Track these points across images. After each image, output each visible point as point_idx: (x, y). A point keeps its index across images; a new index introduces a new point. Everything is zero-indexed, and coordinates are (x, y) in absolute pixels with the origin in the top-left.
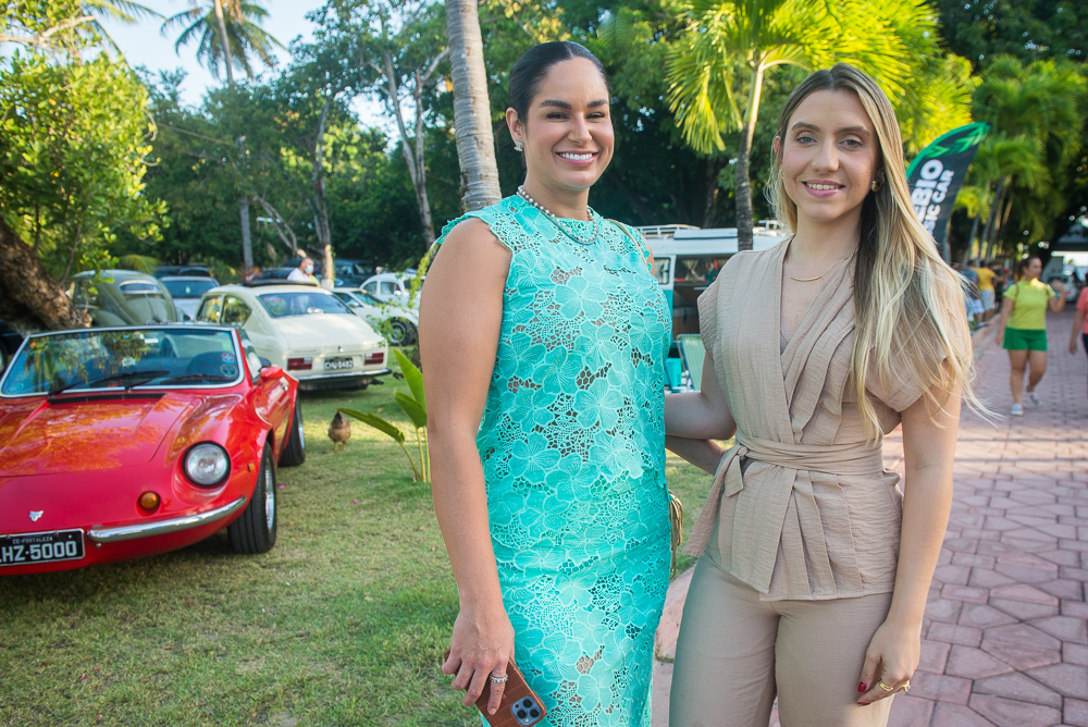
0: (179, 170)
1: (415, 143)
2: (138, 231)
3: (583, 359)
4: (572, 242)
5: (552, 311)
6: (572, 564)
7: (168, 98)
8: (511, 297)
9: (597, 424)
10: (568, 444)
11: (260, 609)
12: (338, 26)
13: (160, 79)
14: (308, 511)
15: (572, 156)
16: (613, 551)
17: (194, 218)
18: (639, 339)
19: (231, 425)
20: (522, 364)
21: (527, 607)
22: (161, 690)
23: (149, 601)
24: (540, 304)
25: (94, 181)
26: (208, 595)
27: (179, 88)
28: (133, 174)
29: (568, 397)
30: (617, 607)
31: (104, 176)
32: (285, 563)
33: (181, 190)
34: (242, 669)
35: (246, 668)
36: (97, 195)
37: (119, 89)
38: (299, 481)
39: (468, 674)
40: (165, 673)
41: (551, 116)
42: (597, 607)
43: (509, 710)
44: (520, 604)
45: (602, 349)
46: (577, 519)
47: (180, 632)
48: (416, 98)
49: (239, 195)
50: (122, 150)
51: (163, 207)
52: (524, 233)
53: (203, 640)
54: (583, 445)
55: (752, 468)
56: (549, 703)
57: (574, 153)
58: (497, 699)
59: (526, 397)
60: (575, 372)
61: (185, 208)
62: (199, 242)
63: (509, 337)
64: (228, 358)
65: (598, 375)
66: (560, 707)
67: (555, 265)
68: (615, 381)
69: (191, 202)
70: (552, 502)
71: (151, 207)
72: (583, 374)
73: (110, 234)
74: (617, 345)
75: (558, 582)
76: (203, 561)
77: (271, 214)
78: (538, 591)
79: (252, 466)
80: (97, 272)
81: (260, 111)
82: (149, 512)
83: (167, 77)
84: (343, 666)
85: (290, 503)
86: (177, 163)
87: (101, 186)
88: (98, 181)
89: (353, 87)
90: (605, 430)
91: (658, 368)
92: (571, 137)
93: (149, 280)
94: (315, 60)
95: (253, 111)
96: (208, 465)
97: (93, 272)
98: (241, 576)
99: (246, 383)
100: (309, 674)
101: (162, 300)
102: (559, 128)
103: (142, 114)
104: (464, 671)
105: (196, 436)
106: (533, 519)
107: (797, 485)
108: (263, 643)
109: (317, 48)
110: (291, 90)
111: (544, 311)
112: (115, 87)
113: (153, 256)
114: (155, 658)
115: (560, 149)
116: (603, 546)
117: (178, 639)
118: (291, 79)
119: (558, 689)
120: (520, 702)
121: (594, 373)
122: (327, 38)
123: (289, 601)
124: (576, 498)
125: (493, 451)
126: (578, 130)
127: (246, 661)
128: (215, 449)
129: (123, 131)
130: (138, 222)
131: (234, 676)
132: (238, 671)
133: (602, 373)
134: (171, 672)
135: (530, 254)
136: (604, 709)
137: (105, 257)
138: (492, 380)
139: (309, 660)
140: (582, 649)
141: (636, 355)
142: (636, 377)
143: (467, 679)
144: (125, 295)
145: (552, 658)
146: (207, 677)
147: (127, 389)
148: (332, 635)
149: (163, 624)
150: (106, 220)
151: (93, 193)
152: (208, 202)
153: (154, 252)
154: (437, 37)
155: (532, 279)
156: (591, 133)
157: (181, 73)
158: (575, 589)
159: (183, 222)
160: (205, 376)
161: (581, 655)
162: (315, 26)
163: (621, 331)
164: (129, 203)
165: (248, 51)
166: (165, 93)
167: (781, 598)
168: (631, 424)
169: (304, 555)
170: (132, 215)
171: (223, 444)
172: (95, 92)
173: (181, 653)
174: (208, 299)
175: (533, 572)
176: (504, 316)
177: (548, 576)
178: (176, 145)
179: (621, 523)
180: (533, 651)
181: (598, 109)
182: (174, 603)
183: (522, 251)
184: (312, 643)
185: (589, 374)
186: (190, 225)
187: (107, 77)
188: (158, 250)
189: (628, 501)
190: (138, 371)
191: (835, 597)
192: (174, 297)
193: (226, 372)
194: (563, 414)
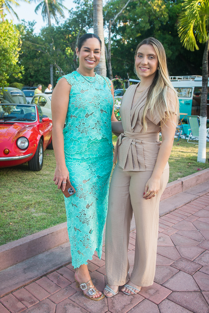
0: (32, 55)
1: (108, 45)
2: (15, 75)
3: (87, 111)
4: (88, 82)
5: (80, 99)
6: (84, 158)
7: (30, 30)
8: (71, 96)
9: (89, 126)
10: (83, 131)
11: (33, 184)
12: (84, 4)
13: (28, 24)
14: (53, 162)
15: (89, 61)
16: (95, 156)
17: (35, 71)
18: (103, 107)
19: (32, 133)
20: (73, 112)
21: (72, 167)
22: (4, 200)
23: (5, 180)
24: (77, 98)
25: (2, 60)
26: (21, 180)
27: (33, 28)
28: (15, 57)
29: (83, 120)
30: (95, 170)
31: (5, 58)
32: (43, 174)
33: (32, 61)
34: (25, 197)
35: (26, 197)
36: (3, 64)
37: (11, 30)
38: (53, 154)
39: (58, 181)
40: (6, 196)
41: (86, 51)
42: (89, 169)
43: (67, 190)
44: (71, 166)
45: (91, 109)
46: (84, 148)
47: (11, 187)
48: (109, 29)
49: (49, 63)
50: (11, 50)
51: (23, 68)
52: (76, 81)
53: (17, 190)
54: (86, 131)
55: (124, 138)
56: (76, 189)
57: (89, 60)
58: (64, 187)
59: (74, 119)
60: (85, 114)
61: (33, 67)
62: (37, 79)
63: (70, 105)
64: (33, 114)
65: (90, 115)
66: (78, 191)
67: (82, 89)
68: (95, 116)
69: (35, 65)
70: (79, 144)
71: (19, 68)
72: (86, 114)
73: (7, 76)
74: (96, 108)
75: (80, 162)
76: (21, 172)
77: (59, 70)
78: (75, 164)
79: (35, 145)
80: (3, 88)
81: (57, 35)
82: (6, 154)
83: (30, 24)
84: (51, 200)
85: (49, 159)
86: (31, 52)
87: (4, 61)
88: (4, 60)
89: (89, 26)
90: (91, 128)
91: (108, 114)
92: (89, 56)
93: (20, 91)
94: (76, 17)
95: (55, 35)
96: (23, 144)
97: (2, 88)
98: (30, 176)
99: (38, 122)
100: (42, 201)
101: (23, 97)
102: (87, 54)
103: (18, 38)
104: (57, 180)
105: (21, 135)
106: (74, 148)
107: (132, 143)
108: (32, 192)
109: (77, 12)
110: (68, 27)
111: (78, 99)
112: (10, 30)
113: (23, 83)
114: (4, 192)
115: (86, 59)
116: (92, 155)
117: (11, 189)
118: (68, 23)
119: (78, 186)
120: (70, 189)
121: (89, 114)
122: (80, 9)
123: (41, 184)
124: (84, 143)
125: (67, 132)
126: (91, 55)
127: (27, 196)
128: (26, 139)
129: (12, 44)
130: (15, 73)
131: (22, 199)
132: (24, 198)
133: (91, 114)
134: (7, 196)
135: (76, 86)
136: (89, 193)
137: (5, 83)
138: (67, 115)
139: (43, 198)
140: (84, 178)
141: (102, 111)
142: (102, 116)
143: (57, 182)
144: (12, 95)
145: (77, 179)
146: (16, 198)
147: (5, 121)
148: (50, 193)
149: (7, 185)
150: (6, 71)
151: (2, 63)
152: (39, 66)
153: (23, 82)
154: (117, 7)
155: (76, 92)
156: (94, 56)
157: (34, 22)
158: (84, 164)
159: (32, 72)
160: (26, 119)
161: (84, 179)
162: (76, 5)
163: (97, 104)
164: (13, 67)
165: (57, 13)
166: (29, 29)
167: (128, 170)
168: (99, 127)
169: (49, 173)
170: (14, 70)
171: (28, 138)
172: (4, 32)
173: (11, 192)
174: (35, 97)
175: (74, 159)
176: (69, 100)
177: (78, 160)
178: (31, 47)
179: (97, 150)
180: (73, 177)
181: (97, 51)
182: (11, 181)
183: (74, 85)
184: (45, 194)
185: (88, 114)
186: (34, 73)
187: (8, 27)
188: (24, 81)
189: (99, 145)
190: (8, 116)
191: (139, 171)
192: (26, 96)
193: (32, 118)
194: (82, 124)
